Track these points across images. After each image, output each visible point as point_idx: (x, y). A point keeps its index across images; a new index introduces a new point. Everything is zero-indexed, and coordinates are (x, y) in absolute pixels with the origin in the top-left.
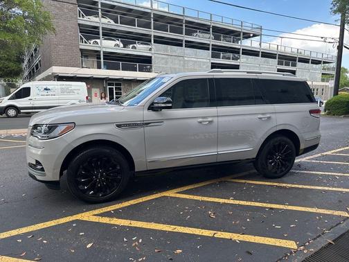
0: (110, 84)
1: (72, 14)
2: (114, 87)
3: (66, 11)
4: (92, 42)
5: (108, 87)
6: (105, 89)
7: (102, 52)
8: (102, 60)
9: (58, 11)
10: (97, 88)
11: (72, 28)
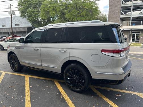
0: (133, 33)
1: (118, 3)
2: (136, 34)
3: (116, 3)
4: (127, 14)
5: (132, 34)
6: (130, 35)
7: (131, 18)
8: (131, 21)
9: (112, 4)
10: (126, 34)
11: (118, 9)
